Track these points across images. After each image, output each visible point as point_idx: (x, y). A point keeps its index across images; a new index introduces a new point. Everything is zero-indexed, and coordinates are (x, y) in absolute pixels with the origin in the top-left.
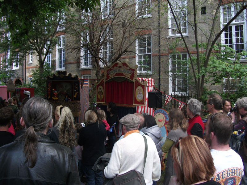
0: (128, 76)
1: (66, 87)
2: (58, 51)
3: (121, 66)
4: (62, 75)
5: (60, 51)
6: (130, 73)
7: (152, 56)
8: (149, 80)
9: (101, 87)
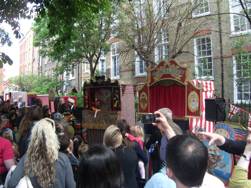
0: (178, 78)
1: (106, 95)
2: (113, 58)
3: (168, 65)
4: (100, 81)
5: (114, 58)
6: (180, 74)
7: (213, 59)
8: (206, 84)
9: (144, 93)
